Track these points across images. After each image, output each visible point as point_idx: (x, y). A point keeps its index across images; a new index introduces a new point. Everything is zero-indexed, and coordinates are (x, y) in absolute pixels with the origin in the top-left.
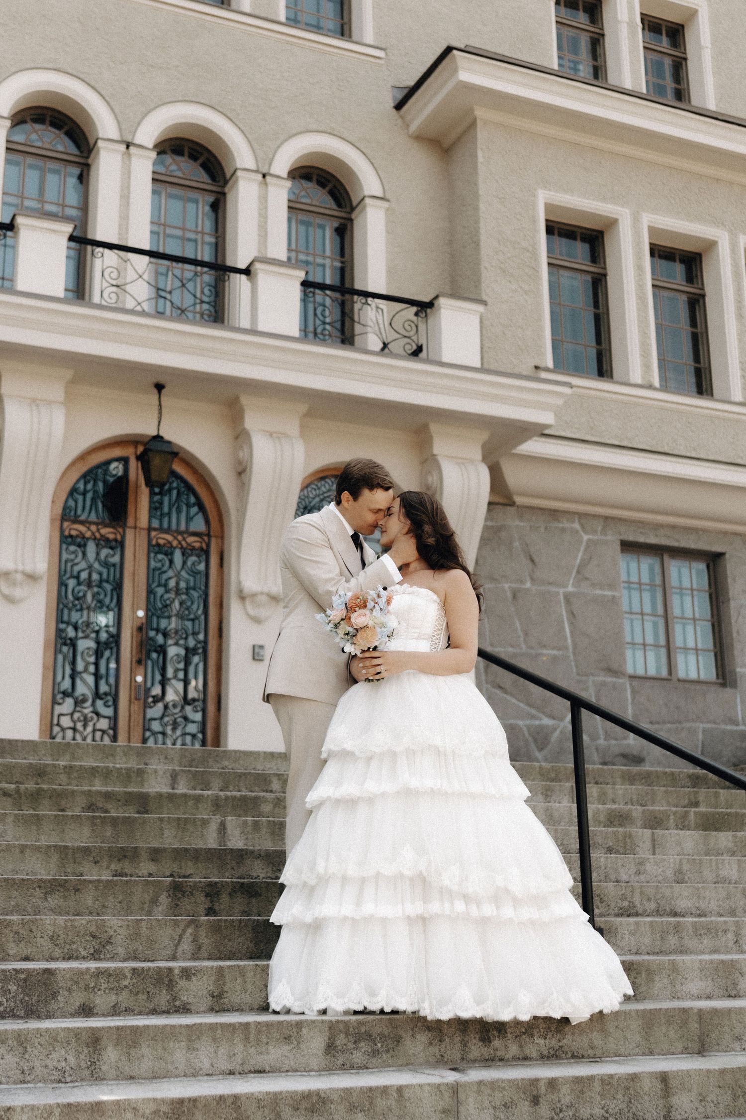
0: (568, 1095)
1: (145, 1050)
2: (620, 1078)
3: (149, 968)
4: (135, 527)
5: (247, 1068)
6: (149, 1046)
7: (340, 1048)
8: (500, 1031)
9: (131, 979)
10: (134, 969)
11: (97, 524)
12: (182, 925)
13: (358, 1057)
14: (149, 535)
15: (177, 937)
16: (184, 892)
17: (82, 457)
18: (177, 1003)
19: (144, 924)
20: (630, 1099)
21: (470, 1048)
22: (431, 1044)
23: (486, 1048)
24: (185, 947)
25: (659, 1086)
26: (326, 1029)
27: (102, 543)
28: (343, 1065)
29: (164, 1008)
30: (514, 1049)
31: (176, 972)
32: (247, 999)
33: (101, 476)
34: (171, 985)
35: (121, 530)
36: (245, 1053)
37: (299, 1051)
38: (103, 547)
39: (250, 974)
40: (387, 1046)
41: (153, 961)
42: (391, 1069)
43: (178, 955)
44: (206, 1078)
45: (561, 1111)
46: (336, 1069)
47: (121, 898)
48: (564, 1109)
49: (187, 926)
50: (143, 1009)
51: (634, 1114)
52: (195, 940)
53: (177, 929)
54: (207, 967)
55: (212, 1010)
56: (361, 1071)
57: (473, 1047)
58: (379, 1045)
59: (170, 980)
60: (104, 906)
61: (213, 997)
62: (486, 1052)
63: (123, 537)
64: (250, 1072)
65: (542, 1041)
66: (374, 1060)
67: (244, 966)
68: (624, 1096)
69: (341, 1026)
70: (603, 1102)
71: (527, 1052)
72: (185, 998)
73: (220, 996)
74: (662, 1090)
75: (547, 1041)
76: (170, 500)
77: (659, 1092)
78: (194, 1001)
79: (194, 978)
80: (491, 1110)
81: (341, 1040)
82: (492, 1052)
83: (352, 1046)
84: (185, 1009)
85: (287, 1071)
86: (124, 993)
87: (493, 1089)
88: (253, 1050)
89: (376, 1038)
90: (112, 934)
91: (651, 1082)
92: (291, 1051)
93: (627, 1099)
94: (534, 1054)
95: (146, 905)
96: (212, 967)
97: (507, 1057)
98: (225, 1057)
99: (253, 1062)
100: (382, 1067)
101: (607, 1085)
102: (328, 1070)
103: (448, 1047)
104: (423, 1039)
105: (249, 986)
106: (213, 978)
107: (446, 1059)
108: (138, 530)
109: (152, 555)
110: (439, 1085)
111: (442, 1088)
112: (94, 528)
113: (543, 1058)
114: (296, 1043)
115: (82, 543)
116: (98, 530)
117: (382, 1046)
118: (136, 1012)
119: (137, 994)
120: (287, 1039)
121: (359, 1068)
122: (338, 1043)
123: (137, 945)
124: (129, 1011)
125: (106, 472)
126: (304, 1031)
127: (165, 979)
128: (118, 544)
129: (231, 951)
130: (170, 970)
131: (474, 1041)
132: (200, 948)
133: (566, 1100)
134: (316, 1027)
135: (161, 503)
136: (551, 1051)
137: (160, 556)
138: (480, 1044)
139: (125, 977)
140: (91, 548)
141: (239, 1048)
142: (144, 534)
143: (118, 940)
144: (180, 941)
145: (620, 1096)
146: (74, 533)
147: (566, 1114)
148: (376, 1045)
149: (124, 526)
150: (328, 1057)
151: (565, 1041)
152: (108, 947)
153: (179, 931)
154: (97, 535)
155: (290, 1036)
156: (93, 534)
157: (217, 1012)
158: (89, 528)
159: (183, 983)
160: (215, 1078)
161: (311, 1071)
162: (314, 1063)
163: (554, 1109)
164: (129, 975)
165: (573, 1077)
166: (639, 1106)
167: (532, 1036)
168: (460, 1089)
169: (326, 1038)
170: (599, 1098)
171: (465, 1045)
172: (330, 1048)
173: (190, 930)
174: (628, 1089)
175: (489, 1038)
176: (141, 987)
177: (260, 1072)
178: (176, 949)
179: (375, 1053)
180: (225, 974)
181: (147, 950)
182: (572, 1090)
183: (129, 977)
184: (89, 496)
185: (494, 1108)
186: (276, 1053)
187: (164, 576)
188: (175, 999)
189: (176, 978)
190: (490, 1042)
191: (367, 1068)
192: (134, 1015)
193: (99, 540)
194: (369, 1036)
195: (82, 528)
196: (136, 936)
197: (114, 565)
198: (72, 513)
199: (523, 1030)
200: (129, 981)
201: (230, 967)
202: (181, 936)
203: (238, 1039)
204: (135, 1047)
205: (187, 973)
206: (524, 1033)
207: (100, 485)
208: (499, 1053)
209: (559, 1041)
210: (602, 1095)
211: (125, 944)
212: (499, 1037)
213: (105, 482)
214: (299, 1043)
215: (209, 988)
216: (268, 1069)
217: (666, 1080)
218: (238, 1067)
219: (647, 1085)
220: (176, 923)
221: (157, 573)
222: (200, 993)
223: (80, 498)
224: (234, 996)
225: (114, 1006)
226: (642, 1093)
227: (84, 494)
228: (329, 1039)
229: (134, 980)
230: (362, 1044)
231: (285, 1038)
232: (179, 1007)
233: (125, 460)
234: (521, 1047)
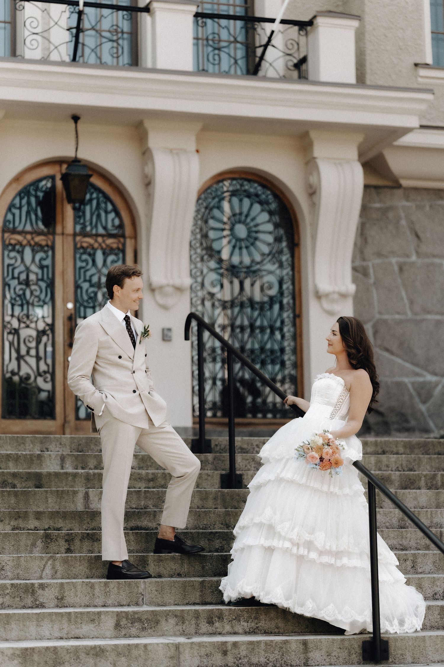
0: (245, 650)
1: (13, 626)
2: (277, 642)
3: (21, 584)
4: (63, 234)
5: (70, 636)
6: (15, 624)
7: (122, 626)
8: (219, 618)
9: (11, 589)
10: (12, 584)
11: (31, 233)
12: (45, 559)
13: (133, 631)
14: (74, 240)
15: (43, 566)
16: (52, 539)
17: (17, 179)
18: (37, 603)
19: (22, 559)
20: (283, 653)
21: (201, 627)
22: (177, 624)
23: (210, 628)
24: (47, 572)
25: (302, 647)
26: (115, 616)
27: (36, 248)
28: (125, 635)
29: (30, 605)
30: (228, 628)
31: (36, 585)
32: (77, 600)
33: (33, 192)
34: (33, 593)
35: (51, 237)
36: (69, 628)
37: (100, 628)
38: (37, 252)
39: (79, 587)
40: (151, 625)
41: (29, 580)
42: (153, 637)
43: (43, 576)
44: (47, 640)
45: (240, 659)
46: (121, 637)
47: (13, 543)
48: (242, 658)
49: (48, 560)
50: (18, 606)
51: (285, 662)
52: (53, 568)
53: (42, 562)
54: (54, 583)
55: (57, 606)
56: (135, 638)
57: (203, 627)
58: (146, 625)
59: (33, 590)
60: (3, 548)
61: (58, 599)
62: (210, 629)
63: (53, 242)
64: (72, 638)
65: (246, 624)
66: (143, 633)
67: (76, 582)
68: (279, 652)
69: (124, 615)
70: (266, 655)
71: (236, 630)
72: (42, 600)
73: (62, 598)
74: (303, 649)
75: (249, 624)
76: (91, 207)
77: (301, 650)
78: (47, 601)
79: (46, 589)
80: (199, 658)
81: (123, 622)
82: (214, 629)
83: (130, 625)
84: (42, 606)
85: (93, 638)
86: (7, 597)
87: (200, 647)
88: (73, 626)
89: (144, 621)
90: (4, 564)
91: (297, 645)
92: (95, 627)
93: (281, 653)
94: (241, 631)
95: (28, 548)
96: (57, 583)
97: (224, 632)
98: (58, 630)
99: (73, 633)
100: (148, 636)
101: (269, 646)
102: (116, 637)
103: (188, 626)
104: (172, 622)
105: (79, 593)
106: (58, 589)
107: (186, 633)
108: (65, 236)
109: (78, 256)
110: (168, 644)
111: (170, 645)
112: (29, 237)
113: (246, 633)
114: (97, 623)
115: (20, 249)
116: (33, 239)
117: (148, 625)
118: (14, 607)
119: (14, 598)
120: (93, 620)
121: (134, 637)
122: (122, 623)
123: (19, 571)
124: (9, 607)
125: (37, 189)
126: (102, 617)
127: (30, 590)
128: (49, 248)
129: (75, 574)
130: (33, 584)
131: (204, 623)
132: (56, 573)
133: (244, 653)
134: (109, 614)
135: (84, 213)
136: (251, 629)
137: (84, 257)
138: (207, 625)
139: (8, 588)
140: (28, 252)
141: (65, 626)
142: (70, 239)
143: (7, 568)
144: (44, 568)
145: (276, 652)
146: (13, 242)
147: (243, 660)
148: (144, 625)
149: (54, 233)
150: (116, 631)
151: (260, 624)
152: (2, 572)
153: (44, 563)
154: (32, 243)
155: (94, 620)
156: (29, 242)
157: (60, 607)
158: (25, 238)
159: (40, 592)
160: (52, 640)
161: (106, 638)
162: (108, 634)
163: (236, 658)
164: (9, 587)
165: (248, 641)
166: (288, 658)
167: (239, 621)
168: (180, 646)
169: (115, 621)
170: (263, 653)
171: (198, 626)
172: (118, 626)
173: (50, 562)
174: (282, 648)
175: (213, 622)
176: (17, 594)
177: (77, 638)
178: (42, 573)
179: (144, 629)
180: (65, 586)
181: (25, 574)
182: (247, 648)
183: (9, 588)
184: (25, 209)
185: (200, 656)
186: (86, 628)
187: (88, 274)
188: (36, 600)
189: (36, 589)
190: (213, 624)
191: (139, 637)
192: (13, 609)
193: (34, 246)
194: (140, 620)
195: (19, 238)
196: (18, 566)
197: (47, 267)
198: (11, 226)
199: (234, 617)
200: (9, 590)
201: (67, 583)
202: (45, 566)
203: (65, 620)
204: (8, 624)
205: (42, 586)
206: (234, 619)
207: (33, 200)
208: (218, 630)
209: (257, 624)
210: (265, 651)
211: (12, 570)
212: (218, 621)
213: (36, 197)
214: (99, 623)
215: (55, 594)
216: (82, 636)
217: (306, 644)
218: (65, 635)
219: (293, 646)
220: (42, 558)
221: (82, 271)
222: (50, 597)
223: (17, 212)
224: (70, 598)
225: (2, 604)
226: (290, 650)
227: (20, 208)
228: (117, 621)
229: (12, 590)
230: (136, 624)
231: (91, 620)
232: (38, 605)
233: (52, 178)
234: (232, 627)
